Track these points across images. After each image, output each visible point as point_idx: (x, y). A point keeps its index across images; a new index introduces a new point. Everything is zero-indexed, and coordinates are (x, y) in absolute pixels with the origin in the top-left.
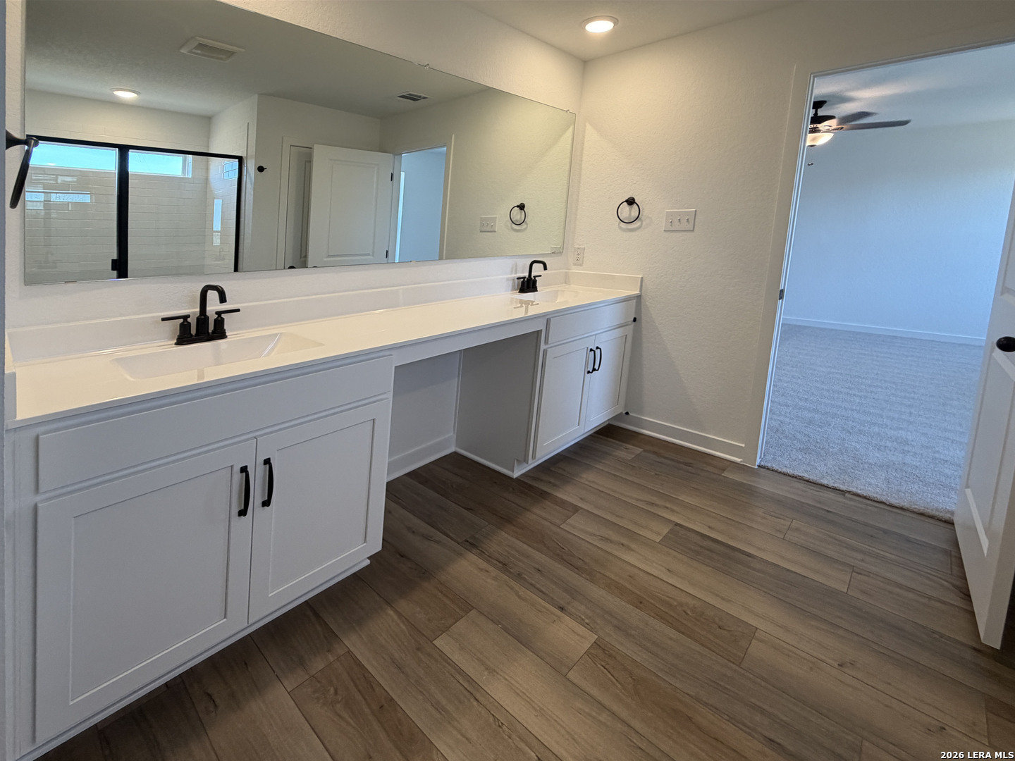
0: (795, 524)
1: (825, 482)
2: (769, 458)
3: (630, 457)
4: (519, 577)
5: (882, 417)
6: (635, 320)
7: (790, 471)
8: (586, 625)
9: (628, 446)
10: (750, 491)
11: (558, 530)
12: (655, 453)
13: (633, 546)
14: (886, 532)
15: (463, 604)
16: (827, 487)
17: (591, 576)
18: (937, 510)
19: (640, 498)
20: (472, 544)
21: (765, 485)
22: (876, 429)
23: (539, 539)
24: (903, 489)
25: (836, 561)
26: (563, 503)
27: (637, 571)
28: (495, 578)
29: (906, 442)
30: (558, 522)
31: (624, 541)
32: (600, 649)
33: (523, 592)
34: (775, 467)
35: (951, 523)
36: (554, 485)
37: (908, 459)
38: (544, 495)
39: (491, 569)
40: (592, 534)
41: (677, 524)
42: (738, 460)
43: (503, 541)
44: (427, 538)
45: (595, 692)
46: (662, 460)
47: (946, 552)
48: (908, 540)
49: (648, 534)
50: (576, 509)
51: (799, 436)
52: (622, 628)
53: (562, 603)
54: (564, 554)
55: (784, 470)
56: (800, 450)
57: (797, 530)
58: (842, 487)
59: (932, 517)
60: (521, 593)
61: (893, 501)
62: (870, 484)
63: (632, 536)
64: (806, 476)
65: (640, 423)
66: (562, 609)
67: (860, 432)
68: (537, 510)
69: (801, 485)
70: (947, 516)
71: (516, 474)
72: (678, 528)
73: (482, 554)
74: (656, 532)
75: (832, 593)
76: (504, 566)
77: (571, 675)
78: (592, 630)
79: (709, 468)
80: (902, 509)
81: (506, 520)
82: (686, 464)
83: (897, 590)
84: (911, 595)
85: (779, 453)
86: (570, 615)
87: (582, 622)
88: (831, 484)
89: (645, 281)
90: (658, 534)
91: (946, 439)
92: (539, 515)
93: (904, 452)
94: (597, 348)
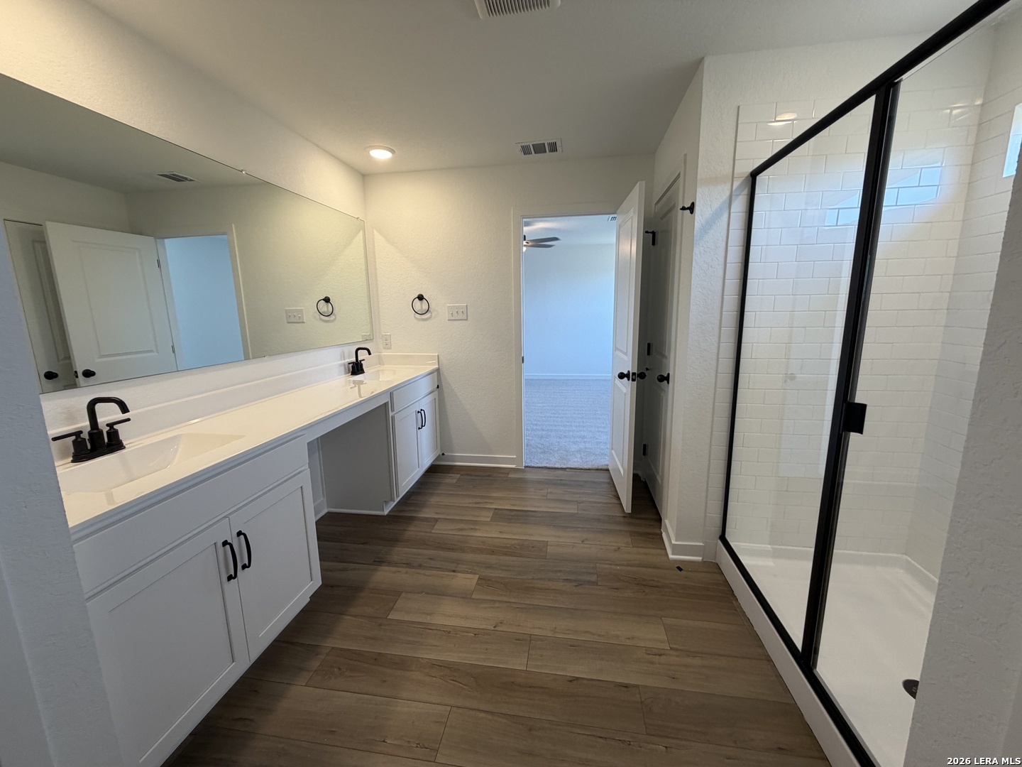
0: (549, 490)
1: (556, 466)
2: (528, 461)
3: (455, 481)
4: (420, 566)
5: (572, 426)
6: (438, 387)
7: (540, 465)
8: (471, 573)
9: (450, 475)
10: (522, 481)
11: (431, 534)
12: (467, 475)
13: (477, 527)
14: (586, 482)
15: (394, 594)
16: (558, 468)
17: (462, 550)
18: (602, 466)
19: (471, 501)
20: (380, 562)
21: (530, 476)
22: (571, 433)
23: (423, 543)
24: (588, 459)
25: (571, 501)
26: (426, 519)
27: (484, 539)
28: (407, 573)
29: (584, 437)
30: (428, 530)
31: (472, 527)
32: (483, 581)
33: (427, 572)
34: (533, 465)
35: (608, 470)
36: (415, 511)
37: (587, 445)
38: (412, 519)
39: (400, 569)
40: (452, 530)
41: (496, 509)
42: (514, 466)
43: (399, 552)
44: (344, 570)
45: (488, 598)
46: (473, 478)
47: (609, 483)
48: (594, 483)
49: (482, 519)
50: (436, 520)
51: (539, 446)
52: (488, 566)
53: (453, 569)
54: (442, 545)
55: (537, 465)
56: (541, 453)
57: (551, 493)
58: (565, 467)
59: (601, 470)
60: (427, 574)
61: (586, 467)
62: (575, 462)
63: (475, 523)
64: (548, 465)
65: (453, 459)
66: (454, 571)
67: (565, 436)
68: (412, 528)
69: (546, 471)
70: (606, 467)
71: (386, 512)
72: (496, 511)
73: (390, 564)
74: (486, 516)
75: (573, 515)
76: (408, 565)
77: (473, 597)
78: (474, 574)
79: (500, 475)
80: (589, 469)
81: (394, 541)
82: (488, 476)
83: (595, 505)
84: (600, 505)
85: (532, 457)
86: (459, 572)
87: (467, 573)
88: (559, 466)
89: (441, 358)
90: (488, 517)
91: (599, 431)
92: (413, 531)
93: (585, 442)
94: (422, 410)
